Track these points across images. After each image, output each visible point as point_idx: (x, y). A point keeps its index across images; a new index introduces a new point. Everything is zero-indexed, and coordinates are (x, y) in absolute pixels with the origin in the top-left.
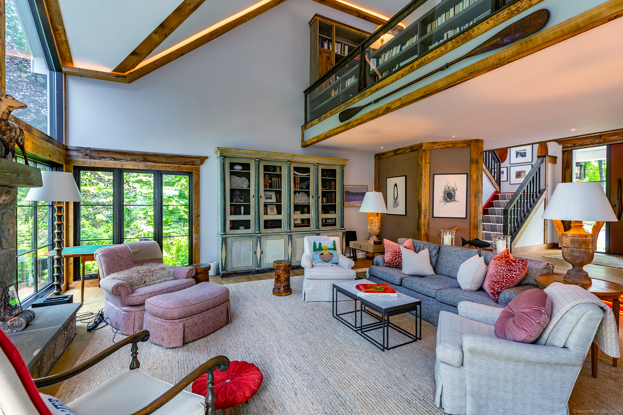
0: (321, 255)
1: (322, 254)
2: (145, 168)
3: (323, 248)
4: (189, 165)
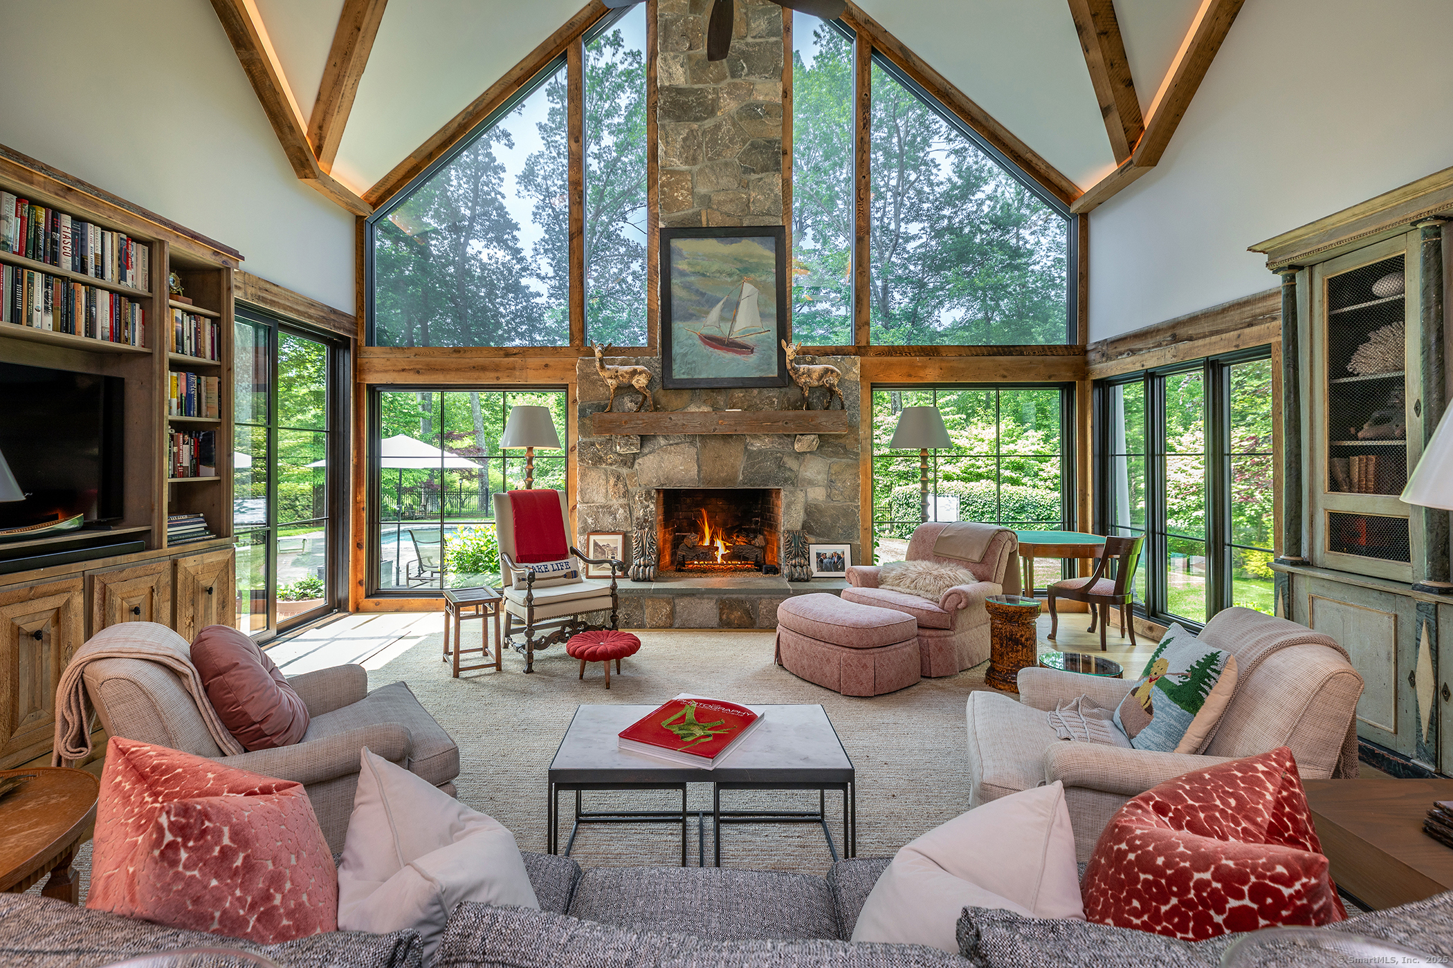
1: (1135, 691)
3: (1154, 667)
4: (1261, 322)
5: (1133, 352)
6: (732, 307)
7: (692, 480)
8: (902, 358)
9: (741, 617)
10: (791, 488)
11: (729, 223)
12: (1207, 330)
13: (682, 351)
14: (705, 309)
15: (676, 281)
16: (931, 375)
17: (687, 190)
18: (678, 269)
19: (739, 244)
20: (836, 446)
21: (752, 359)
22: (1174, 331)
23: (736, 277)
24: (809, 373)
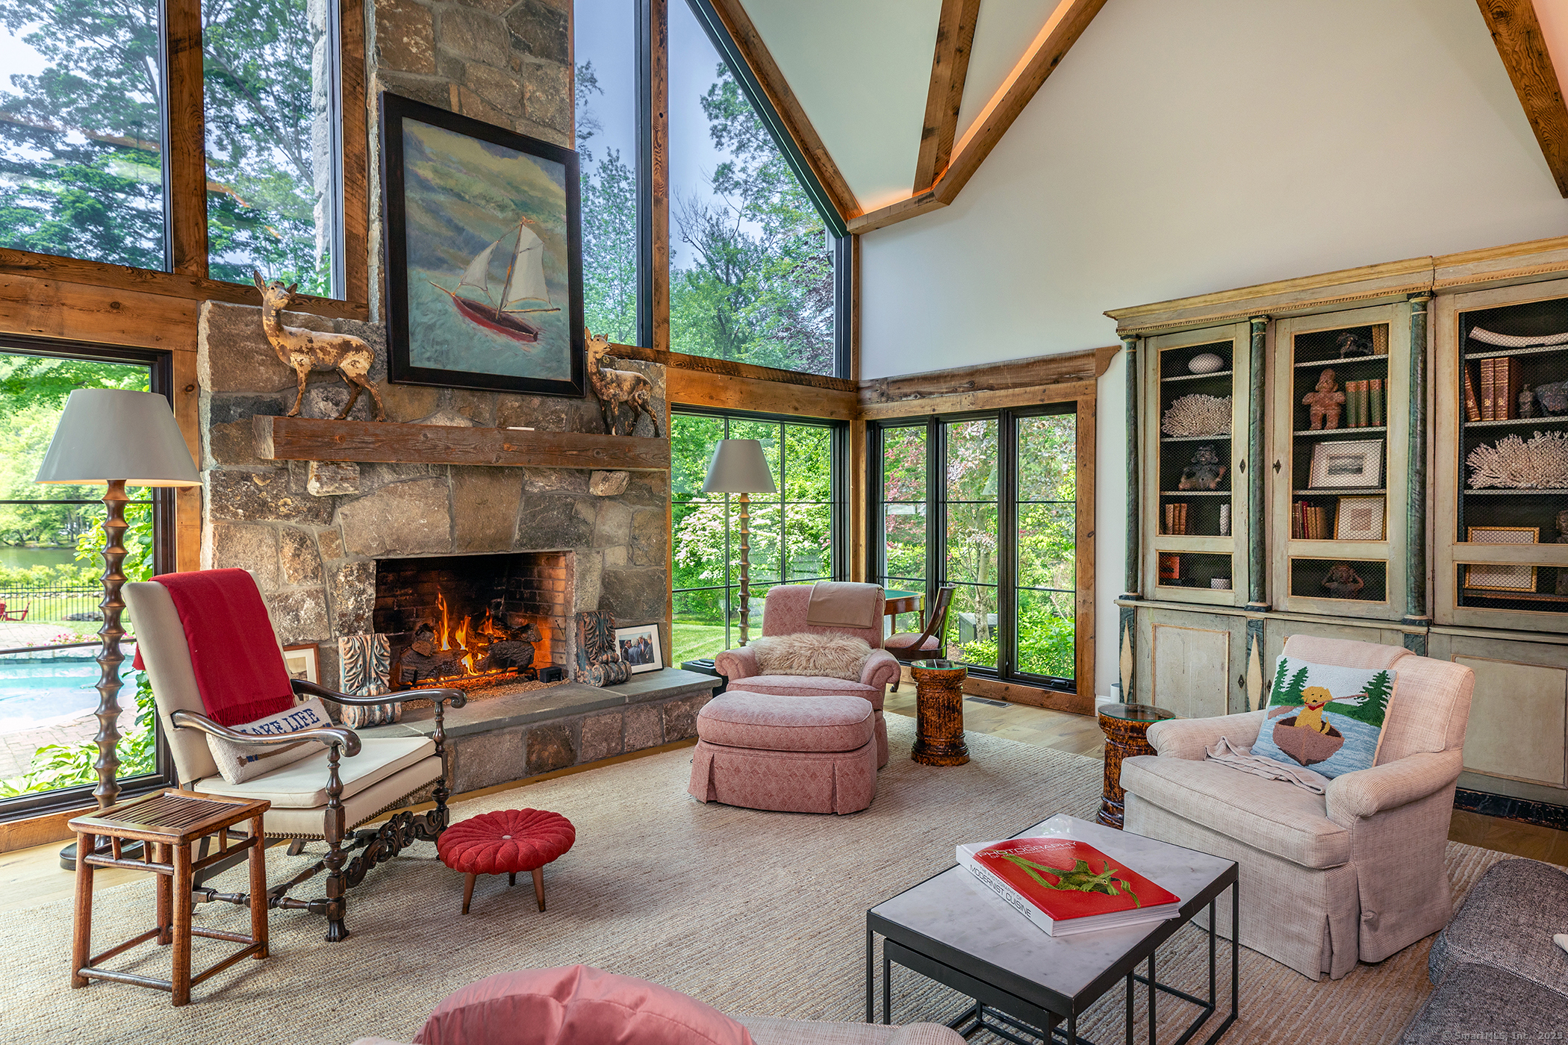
0: (1283, 722)
1: (1291, 722)
2: (973, 408)
3: (1307, 697)
4: (1068, 380)
5: (922, 395)
6: (505, 262)
7: (440, 542)
8: (704, 374)
9: (558, 752)
10: (583, 549)
11: (494, 120)
12: (1009, 381)
13: (425, 319)
14: (464, 254)
15: (412, 195)
16: (731, 400)
17: (426, 38)
18: (417, 176)
19: (514, 161)
20: (640, 487)
21: (536, 349)
22: (973, 378)
23: (509, 214)
24: (618, 382)
